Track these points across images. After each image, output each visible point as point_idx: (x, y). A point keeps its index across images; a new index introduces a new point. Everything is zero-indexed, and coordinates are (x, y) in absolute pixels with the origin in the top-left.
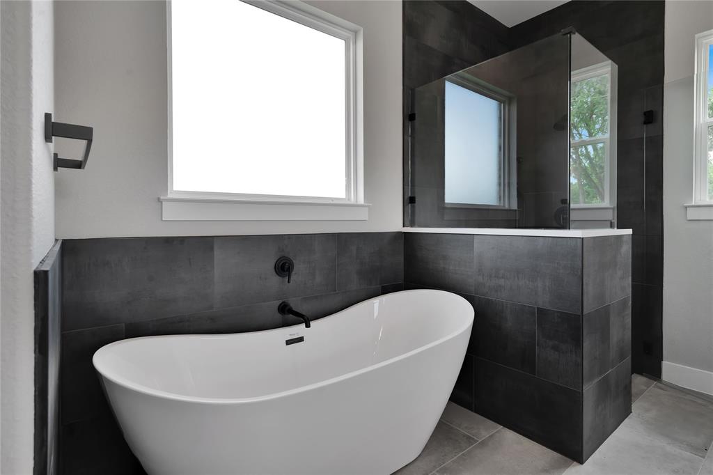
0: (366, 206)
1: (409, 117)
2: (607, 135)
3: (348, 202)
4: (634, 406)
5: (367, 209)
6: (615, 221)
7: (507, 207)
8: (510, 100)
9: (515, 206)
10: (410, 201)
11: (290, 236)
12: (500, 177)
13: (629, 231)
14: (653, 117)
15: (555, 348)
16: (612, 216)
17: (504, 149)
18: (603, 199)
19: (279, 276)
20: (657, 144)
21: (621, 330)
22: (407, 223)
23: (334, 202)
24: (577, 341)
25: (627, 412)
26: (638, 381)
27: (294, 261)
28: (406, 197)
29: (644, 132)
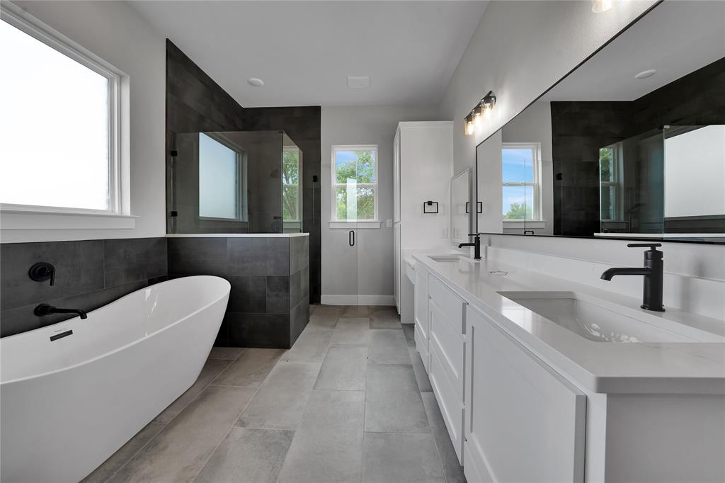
0: (133, 218)
1: (171, 152)
2: (297, 185)
3: (112, 214)
4: (311, 318)
5: (134, 220)
6: (302, 229)
7: (241, 220)
8: (243, 153)
9: (246, 220)
10: (172, 214)
11: (48, 244)
12: (236, 201)
13: (308, 234)
14: (316, 179)
15: (276, 295)
16: (300, 226)
17: (239, 183)
18: (294, 218)
19: (34, 280)
20: (318, 191)
21: (305, 282)
22: (170, 230)
23: (97, 213)
24: (287, 289)
25: (308, 321)
26: (312, 307)
27: (55, 266)
28: (169, 211)
29: (314, 185)
